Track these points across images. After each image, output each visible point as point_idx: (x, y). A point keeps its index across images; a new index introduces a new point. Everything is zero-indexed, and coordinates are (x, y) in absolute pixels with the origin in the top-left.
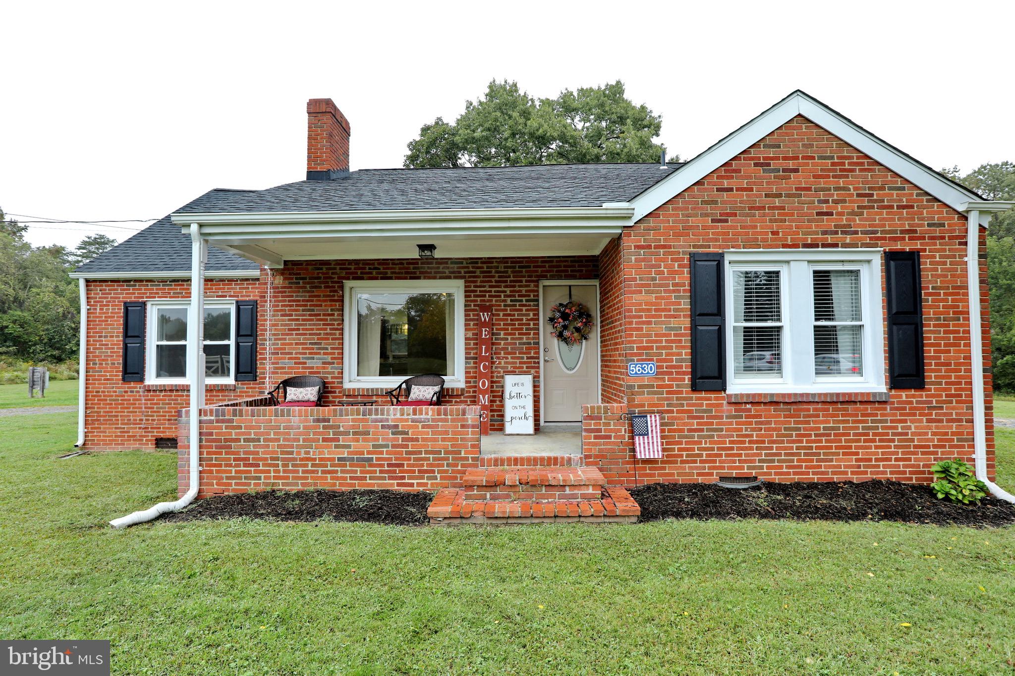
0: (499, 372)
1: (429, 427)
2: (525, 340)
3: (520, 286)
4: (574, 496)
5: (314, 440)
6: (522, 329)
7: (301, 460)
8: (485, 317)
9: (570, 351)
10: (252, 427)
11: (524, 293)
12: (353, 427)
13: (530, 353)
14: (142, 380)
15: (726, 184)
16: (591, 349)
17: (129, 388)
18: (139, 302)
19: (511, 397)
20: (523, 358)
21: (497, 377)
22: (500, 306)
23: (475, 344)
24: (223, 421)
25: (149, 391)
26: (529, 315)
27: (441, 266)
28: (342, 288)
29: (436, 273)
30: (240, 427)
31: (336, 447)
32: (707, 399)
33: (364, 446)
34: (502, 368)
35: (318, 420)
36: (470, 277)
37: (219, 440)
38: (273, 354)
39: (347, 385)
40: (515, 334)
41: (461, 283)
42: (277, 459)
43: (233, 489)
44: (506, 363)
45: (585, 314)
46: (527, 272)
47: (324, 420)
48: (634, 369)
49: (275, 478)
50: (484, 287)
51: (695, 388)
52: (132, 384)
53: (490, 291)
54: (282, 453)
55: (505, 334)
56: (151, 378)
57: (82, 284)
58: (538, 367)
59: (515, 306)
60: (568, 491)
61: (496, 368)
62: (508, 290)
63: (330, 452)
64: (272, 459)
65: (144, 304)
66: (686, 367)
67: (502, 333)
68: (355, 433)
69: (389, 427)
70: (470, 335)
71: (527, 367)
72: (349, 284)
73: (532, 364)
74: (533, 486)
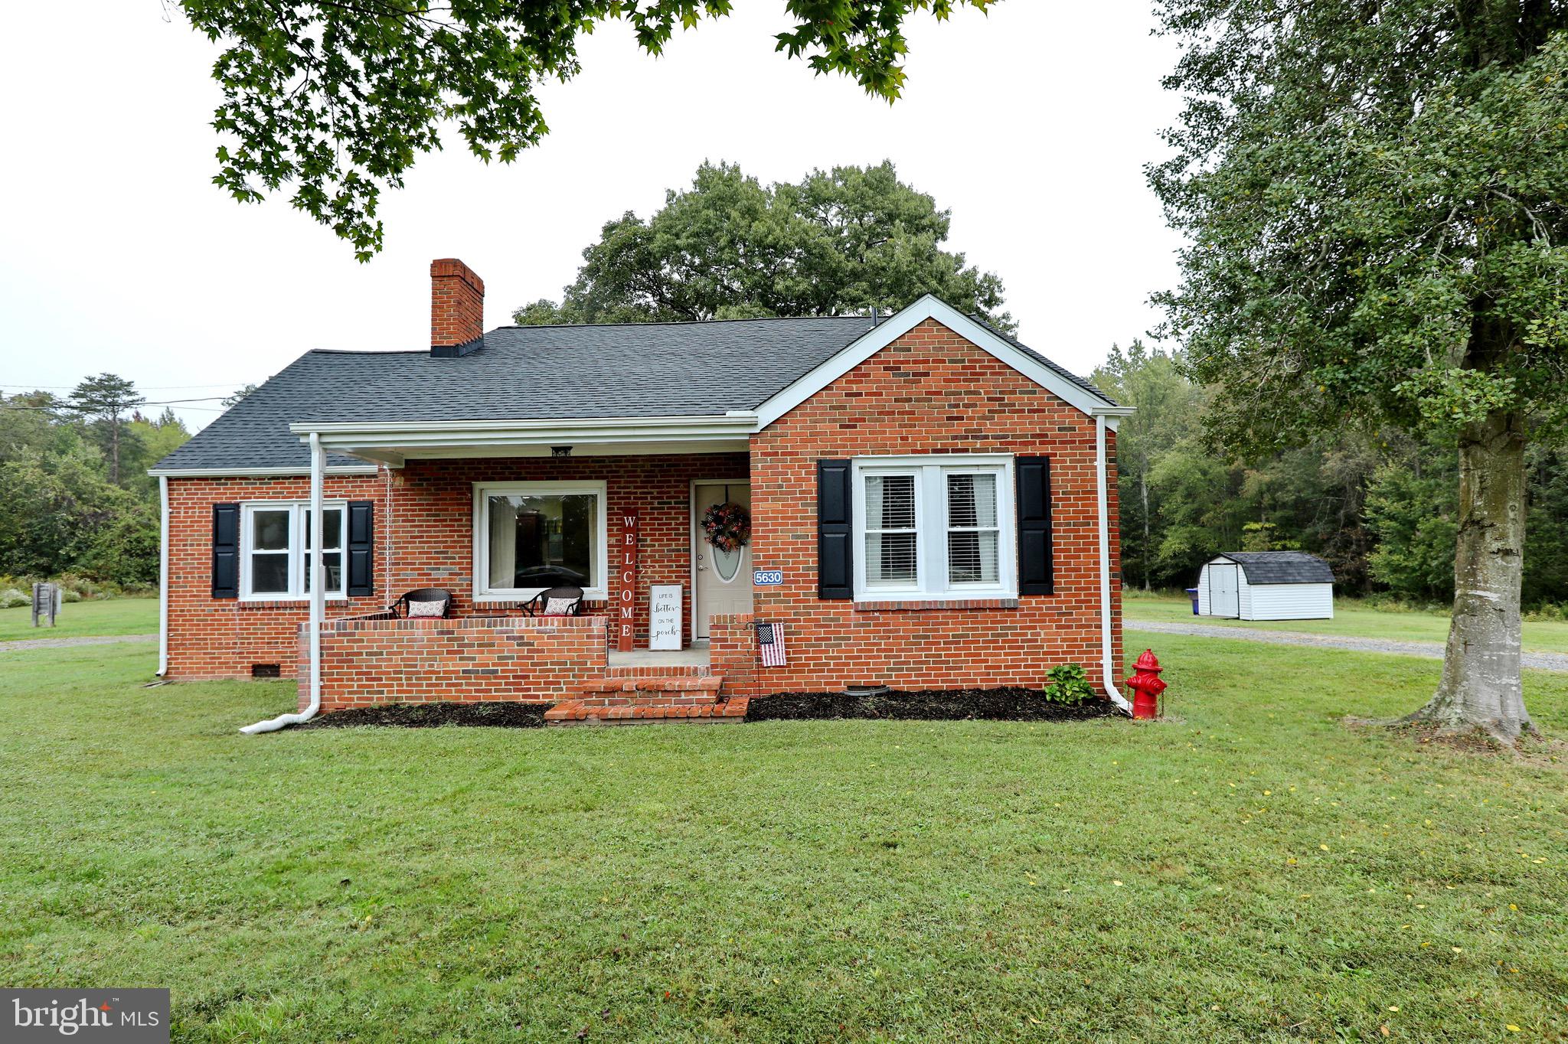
0: (646, 582)
1: (554, 637)
2: (674, 547)
3: (668, 487)
4: (690, 702)
5: (437, 653)
6: (670, 534)
7: (426, 673)
8: (629, 521)
9: (727, 558)
10: (375, 641)
11: (673, 494)
12: (478, 639)
13: (680, 561)
14: (235, 596)
15: (855, 388)
17: (220, 605)
18: (231, 504)
19: (658, 610)
20: (671, 566)
21: (643, 588)
22: (646, 509)
23: (618, 551)
24: (345, 635)
25: (244, 609)
26: (678, 519)
27: (581, 465)
28: (471, 490)
29: (575, 472)
30: (362, 641)
31: (461, 659)
32: (834, 608)
33: (488, 658)
34: (649, 577)
35: (442, 633)
36: (613, 477)
37: (341, 654)
38: (394, 564)
39: (477, 599)
40: (662, 540)
41: (603, 484)
42: (401, 672)
43: (355, 703)
44: (652, 572)
46: (675, 470)
47: (449, 633)
48: (760, 577)
49: (398, 691)
50: (628, 488)
51: (822, 596)
52: (224, 602)
53: (636, 493)
54: (406, 666)
55: (652, 540)
56: (247, 593)
57: (163, 483)
58: (690, 577)
59: (663, 508)
60: (683, 696)
61: (642, 577)
62: (655, 491)
63: (454, 665)
64: (396, 672)
65: (237, 506)
66: (813, 575)
67: (649, 538)
68: (479, 645)
69: (514, 638)
70: (613, 541)
71: (676, 577)
72: (478, 485)
73: (681, 573)
74: (649, 691)
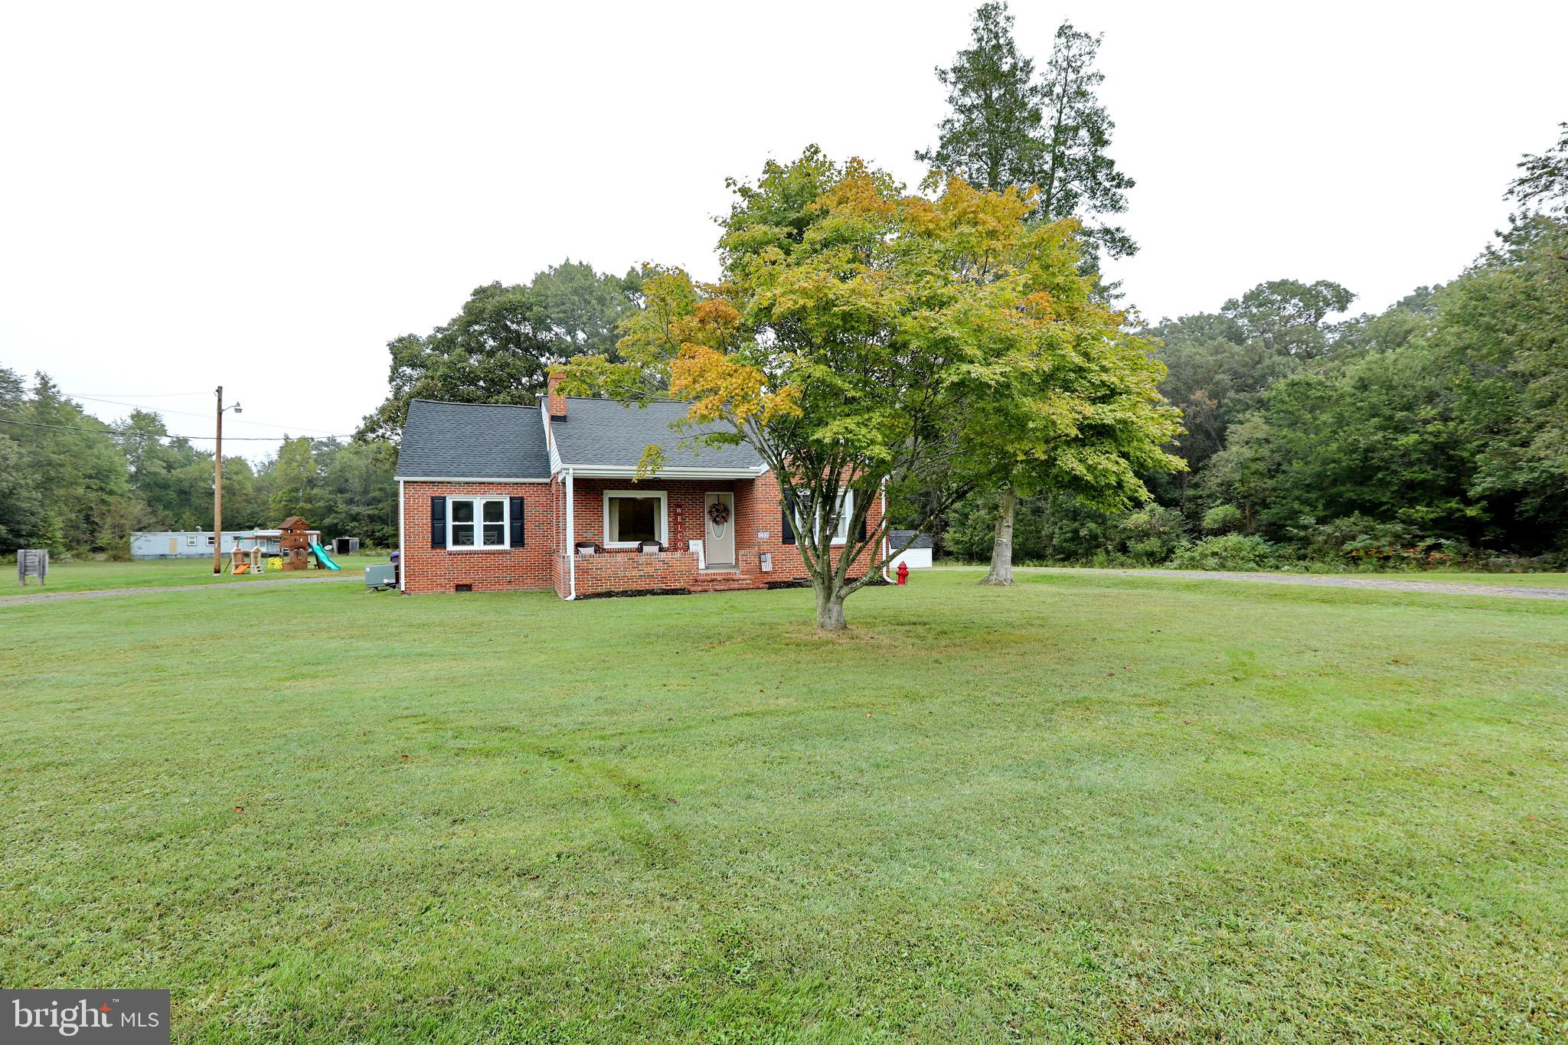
0: (687, 538)
2: (698, 523)
3: (695, 495)
4: (743, 584)
5: (628, 568)
6: (696, 516)
7: (622, 576)
8: (679, 510)
9: (720, 528)
10: (599, 563)
11: (697, 498)
12: (645, 561)
13: (701, 529)
14: (445, 547)
16: (729, 528)
17: (437, 553)
18: (441, 496)
20: (698, 532)
21: (686, 540)
22: (685, 505)
23: (672, 523)
24: (585, 560)
25: (450, 554)
26: (699, 510)
27: (658, 483)
28: (602, 492)
29: (655, 487)
30: (594, 563)
31: (638, 570)
32: (788, 547)
33: (650, 570)
34: (688, 536)
35: (630, 559)
36: (670, 489)
37: (583, 569)
39: (606, 546)
40: (693, 519)
41: (665, 493)
42: (611, 577)
43: (590, 591)
44: (690, 533)
45: (726, 510)
46: (698, 487)
47: (633, 559)
48: (760, 535)
49: (610, 585)
50: (677, 495)
51: (784, 543)
52: (439, 550)
53: (680, 497)
54: (614, 574)
55: (689, 519)
56: (450, 547)
57: (402, 484)
58: (705, 536)
59: (693, 505)
60: (740, 582)
61: (684, 535)
62: (689, 496)
63: (635, 573)
64: (609, 577)
65: (444, 497)
66: (780, 534)
67: (687, 518)
68: (646, 564)
69: (661, 561)
70: (669, 519)
71: (699, 536)
72: (605, 492)
73: (701, 536)
74: (728, 580)
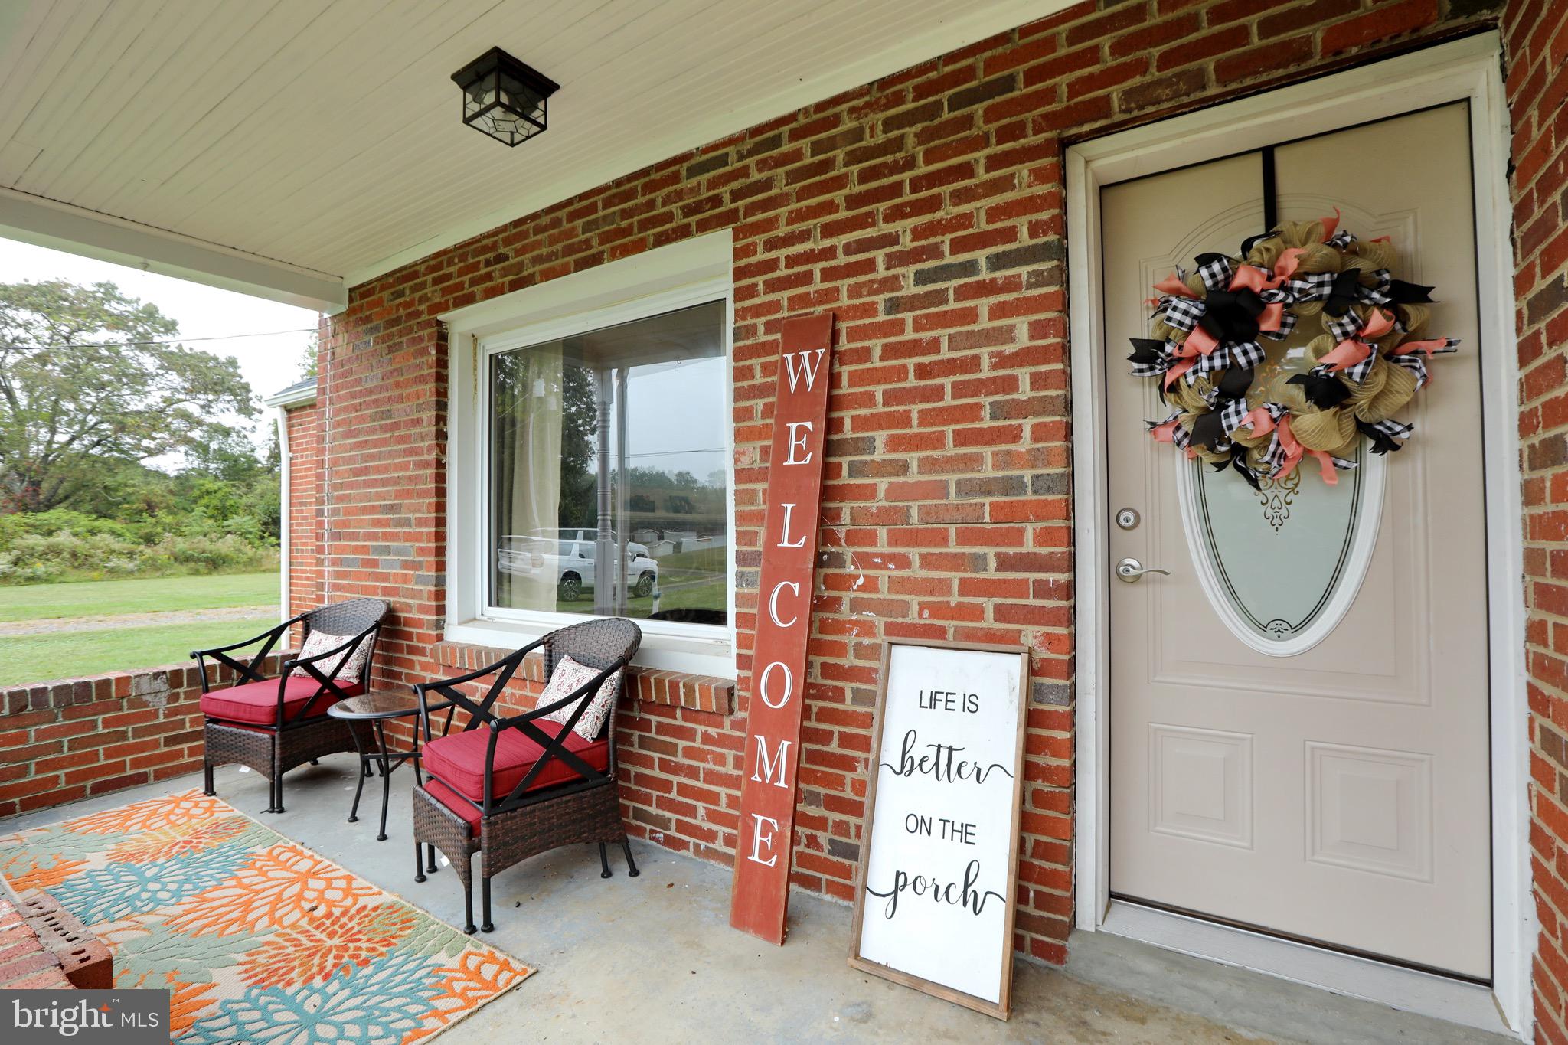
0: (867, 629)
2: (988, 471)
3: (959, 197)
6: (973, 412)
8: (801, 371)
9: (1277, 523)
11: (983, 225)
13: (1018, 537)
19: (907, 766)
20: (979, 562)
21: (860, 651)
22: (869, 310)
23: (765, 495)
26: (1007, 335)
27: (660, 195)
28: (438, 338)
29: (644, 225)
34: (881, 607)
36: (751, 210)
39: (457, 634)
40: (938, 441)
41: (723, 243)
44: (897, 585)
46: (990, 115)
50: (804, 236)
53: (829, 253)
55: (894, 444)
58: (1070, 618)
59: (940, 297)
61: (856, 606)
62: (903, 227)
67: (881, 437)
70: (753, 456)
71: (1001, 614)
72: (457, 324)
73: (1030, 597)
